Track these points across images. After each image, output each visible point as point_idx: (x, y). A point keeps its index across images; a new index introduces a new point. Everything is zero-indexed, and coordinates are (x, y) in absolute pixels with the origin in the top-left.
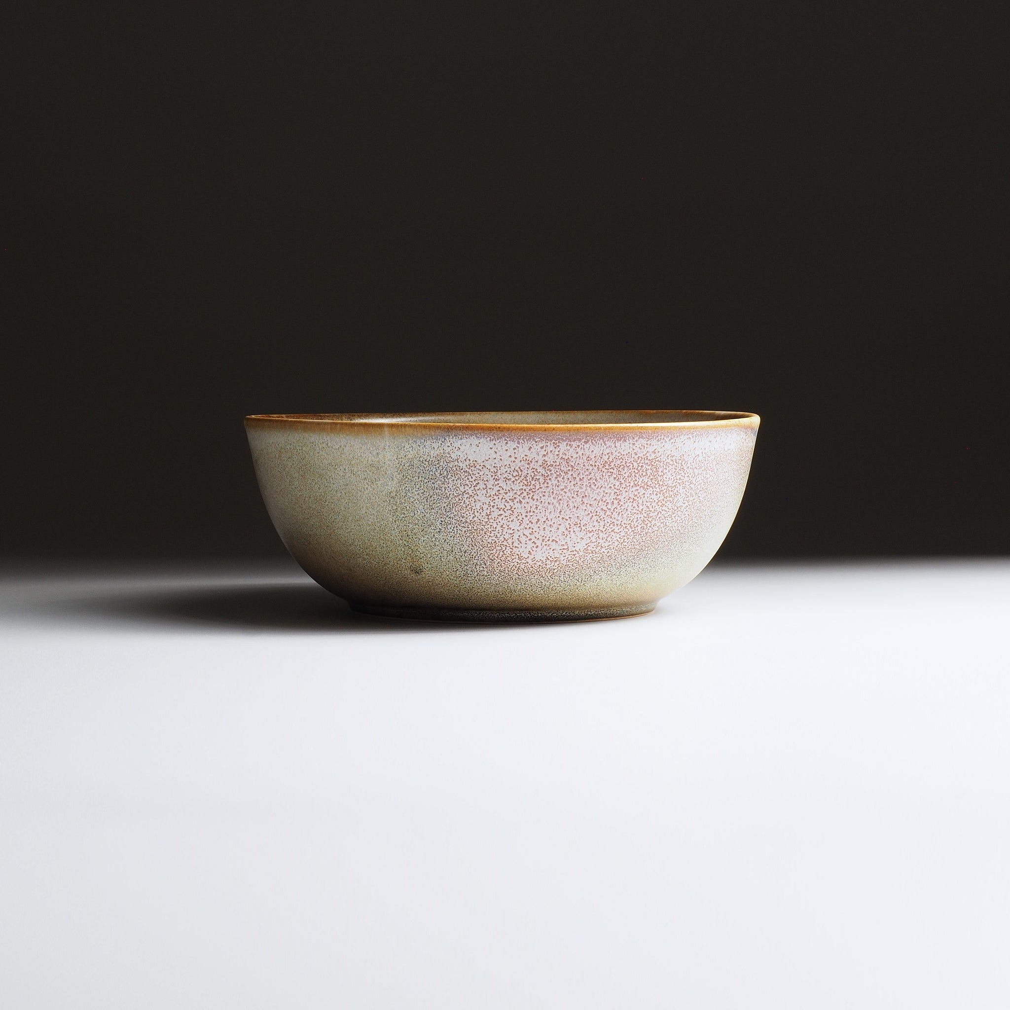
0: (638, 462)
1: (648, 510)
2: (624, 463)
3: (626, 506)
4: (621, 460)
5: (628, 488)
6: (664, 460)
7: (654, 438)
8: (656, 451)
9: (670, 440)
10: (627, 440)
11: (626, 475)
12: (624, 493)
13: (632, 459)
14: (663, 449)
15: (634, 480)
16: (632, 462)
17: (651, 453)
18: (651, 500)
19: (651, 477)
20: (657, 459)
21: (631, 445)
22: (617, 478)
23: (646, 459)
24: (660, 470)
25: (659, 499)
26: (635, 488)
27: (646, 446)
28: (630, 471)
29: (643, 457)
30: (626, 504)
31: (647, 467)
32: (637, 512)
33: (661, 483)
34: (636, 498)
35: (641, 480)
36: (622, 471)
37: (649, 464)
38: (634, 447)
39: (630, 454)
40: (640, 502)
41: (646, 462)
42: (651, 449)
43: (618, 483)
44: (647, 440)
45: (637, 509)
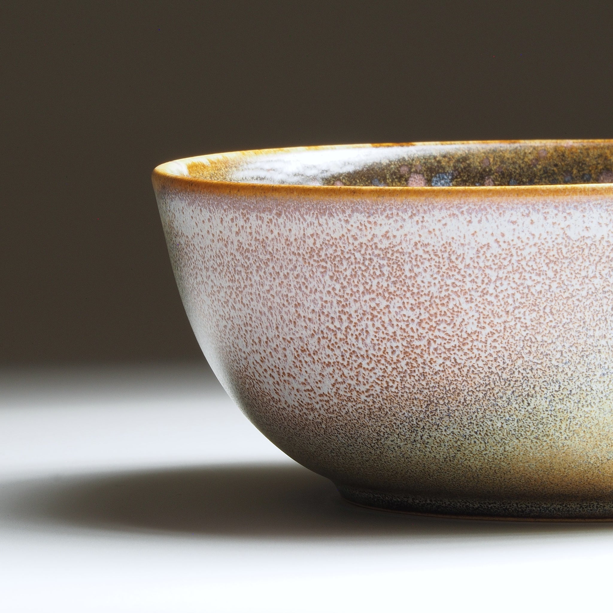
0: (363, 252)
1: (406, 334)
2: (339, 253)
3: (364, 327)
4: (334, 248)
5: (357, 295)
6: (410, 250)
7: (379, 211)
8: (390, 234)
9: (411, 217)
10: (335, 215)
11: (348, 273)
12: (352, 304)
13: (351, 247)
14: (402, 232)
15: (363, 281)
16: (353, 252)
17: (381, 238)
18: (406, 319)
19: (393, 279)
20: (395, 249)
21: (343, 223)
22: (335, 278)
23: (374, 246)
24: (407, 267)
25: (421, 318)
26: (367, 297)
27: (368, 226)
28: (353, 267)
29: (369, 244)
30: (363, 323)
31: (382, 262)
32: (387, 337)
33: (415, 291)
34: (375, 313)
35: (375, 282)
36: (340, 266)
37: (382, 256)
38: (349, 227)
39: (346, 238)
40: (386, 319)
41: (377, 252)
42: (379, 231)
43: (338, 287)
44: (367, 215)
45: (385, 332)
